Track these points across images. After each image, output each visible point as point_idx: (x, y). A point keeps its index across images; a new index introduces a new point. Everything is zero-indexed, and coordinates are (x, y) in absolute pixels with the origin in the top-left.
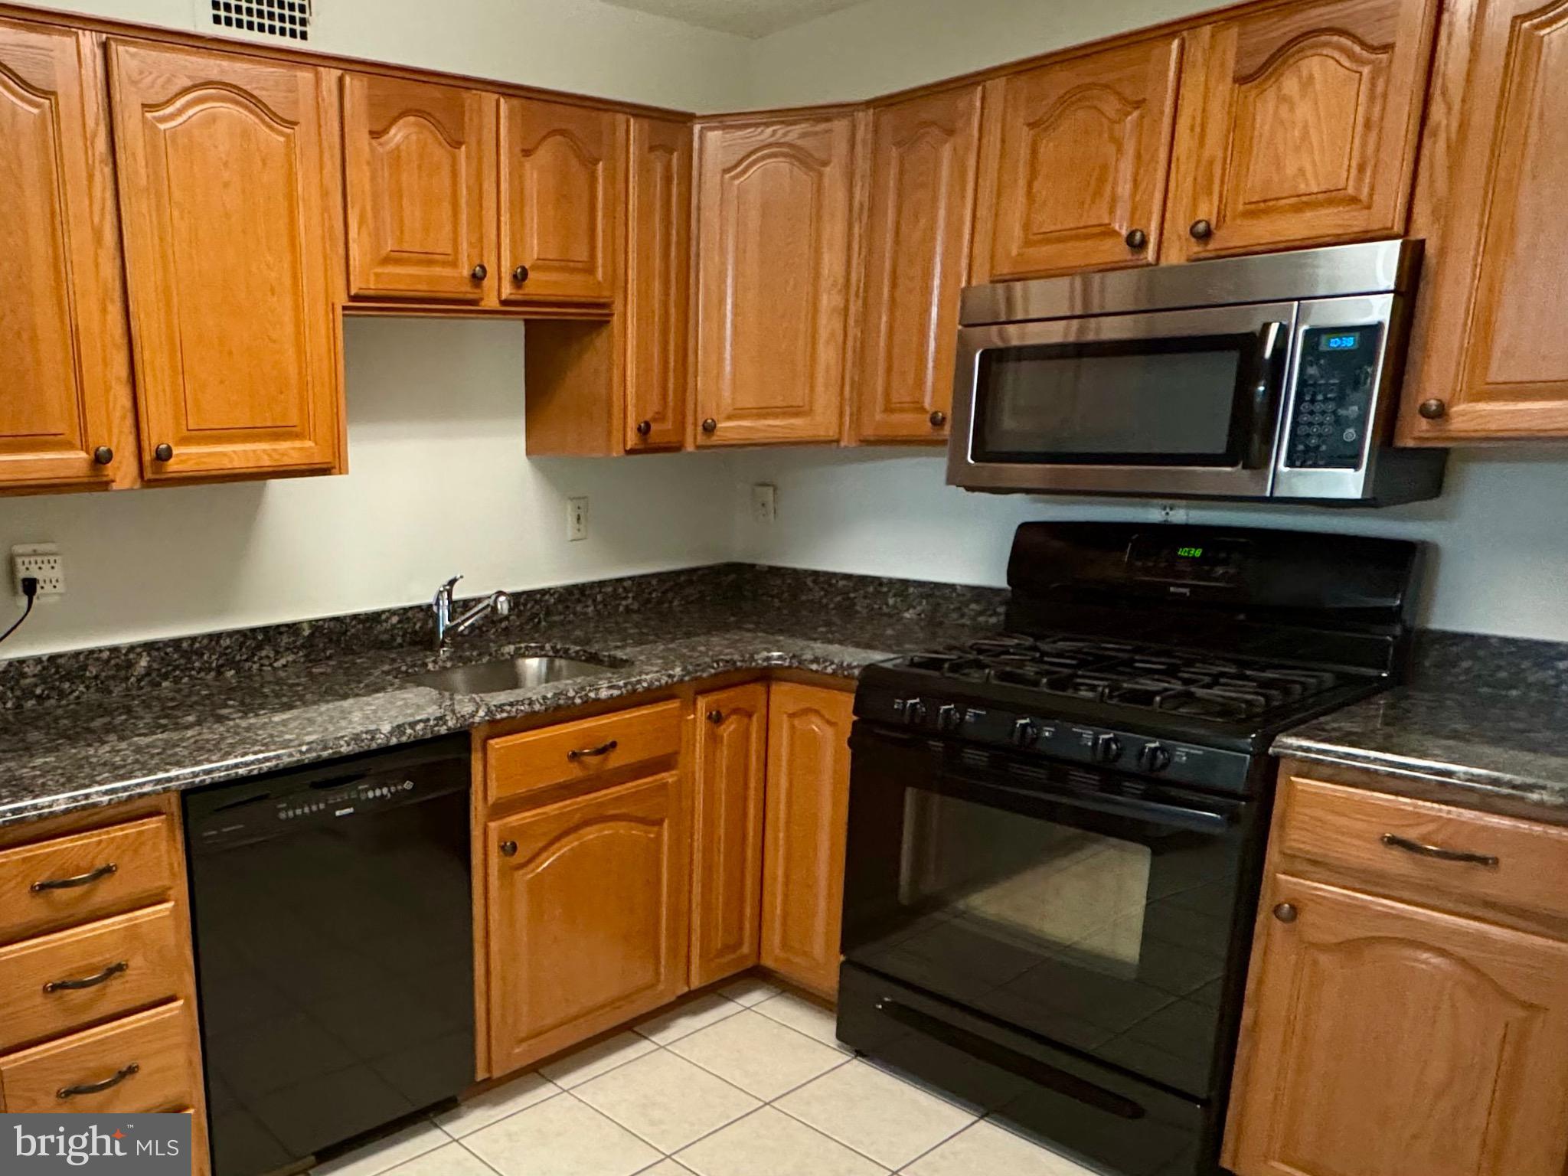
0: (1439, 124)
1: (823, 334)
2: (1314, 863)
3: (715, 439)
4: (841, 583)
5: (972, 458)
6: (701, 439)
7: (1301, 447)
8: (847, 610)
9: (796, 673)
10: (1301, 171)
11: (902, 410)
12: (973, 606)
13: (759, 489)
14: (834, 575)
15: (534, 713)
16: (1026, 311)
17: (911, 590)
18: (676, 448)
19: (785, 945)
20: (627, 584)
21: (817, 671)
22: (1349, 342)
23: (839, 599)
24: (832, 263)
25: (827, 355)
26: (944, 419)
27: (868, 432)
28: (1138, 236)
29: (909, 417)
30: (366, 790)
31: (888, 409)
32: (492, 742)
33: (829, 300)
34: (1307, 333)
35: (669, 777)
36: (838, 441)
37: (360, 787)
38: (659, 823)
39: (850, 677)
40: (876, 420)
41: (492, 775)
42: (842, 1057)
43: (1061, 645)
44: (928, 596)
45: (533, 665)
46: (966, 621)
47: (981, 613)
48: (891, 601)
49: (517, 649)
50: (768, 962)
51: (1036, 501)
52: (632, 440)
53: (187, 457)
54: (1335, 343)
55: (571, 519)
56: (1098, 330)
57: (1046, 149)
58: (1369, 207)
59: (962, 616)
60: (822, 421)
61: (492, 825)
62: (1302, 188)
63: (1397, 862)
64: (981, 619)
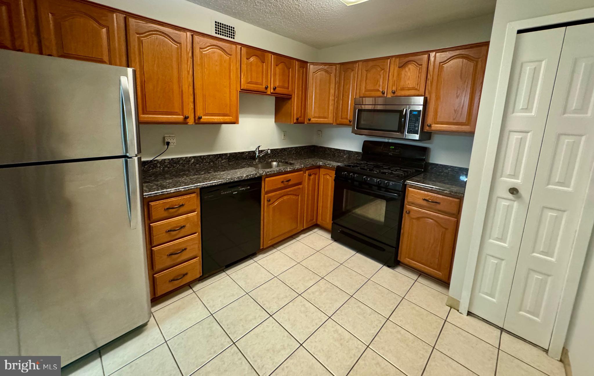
0: (429, 78)
1: (330, 104)
2: (412, 203)
3: (310, 122)
4: (333, 150)
5: (356, 128)
6: (308, 122)
7: (409, 130)
8: (334, 155)
9: (325, 167)
10: (409, 84)
11: (344, 119)
12: (356, 155)
13: (319, 132)
14: (332, 148)
15: (275, 173)
16: (365, 103)
17: (345, 152)
18: (303, 123)
19: (322, 220)
20: (293, 148)
21: (328, 167)
22: (416, 113)
23: (332, 153)
24: (332, 91)
25: (331, 108)
26: (351, 121)
27: (338, 122)
28: (383, 92)
29: (345, 120)
30: (240, 188)
31: (342, 119)
32: (266, 179)
33: (331, 98)
34: (410, 111)
35: (300, 186)
36: (333, 124)
37: (239, 188)
38: (298, 195)
39: (334, 168)
40: (340, 120)
41: (266, 186)
42: (332, 242)
43: (371, 163)
44: (348, 153)
45: (275, 163)
46: (355, 158)
47: (357, 157)
48: (342, 154)
49: (272, 160)
50: (318, 223)
51: (367, 137)
52: (295, 121)
53: (205, 119)
54: (414, 113)
55: (283, 135)
56: (377, 107)
57: (369, 75)
58: (419, 91)
59: (354, 157)
60: (330, 120)
61: (266, 196)
62: (409, 86)
63: (425, 203)
64: (357, 158)
